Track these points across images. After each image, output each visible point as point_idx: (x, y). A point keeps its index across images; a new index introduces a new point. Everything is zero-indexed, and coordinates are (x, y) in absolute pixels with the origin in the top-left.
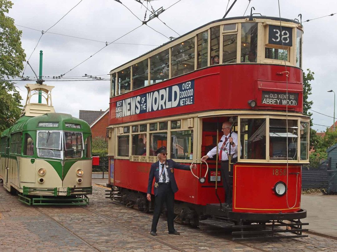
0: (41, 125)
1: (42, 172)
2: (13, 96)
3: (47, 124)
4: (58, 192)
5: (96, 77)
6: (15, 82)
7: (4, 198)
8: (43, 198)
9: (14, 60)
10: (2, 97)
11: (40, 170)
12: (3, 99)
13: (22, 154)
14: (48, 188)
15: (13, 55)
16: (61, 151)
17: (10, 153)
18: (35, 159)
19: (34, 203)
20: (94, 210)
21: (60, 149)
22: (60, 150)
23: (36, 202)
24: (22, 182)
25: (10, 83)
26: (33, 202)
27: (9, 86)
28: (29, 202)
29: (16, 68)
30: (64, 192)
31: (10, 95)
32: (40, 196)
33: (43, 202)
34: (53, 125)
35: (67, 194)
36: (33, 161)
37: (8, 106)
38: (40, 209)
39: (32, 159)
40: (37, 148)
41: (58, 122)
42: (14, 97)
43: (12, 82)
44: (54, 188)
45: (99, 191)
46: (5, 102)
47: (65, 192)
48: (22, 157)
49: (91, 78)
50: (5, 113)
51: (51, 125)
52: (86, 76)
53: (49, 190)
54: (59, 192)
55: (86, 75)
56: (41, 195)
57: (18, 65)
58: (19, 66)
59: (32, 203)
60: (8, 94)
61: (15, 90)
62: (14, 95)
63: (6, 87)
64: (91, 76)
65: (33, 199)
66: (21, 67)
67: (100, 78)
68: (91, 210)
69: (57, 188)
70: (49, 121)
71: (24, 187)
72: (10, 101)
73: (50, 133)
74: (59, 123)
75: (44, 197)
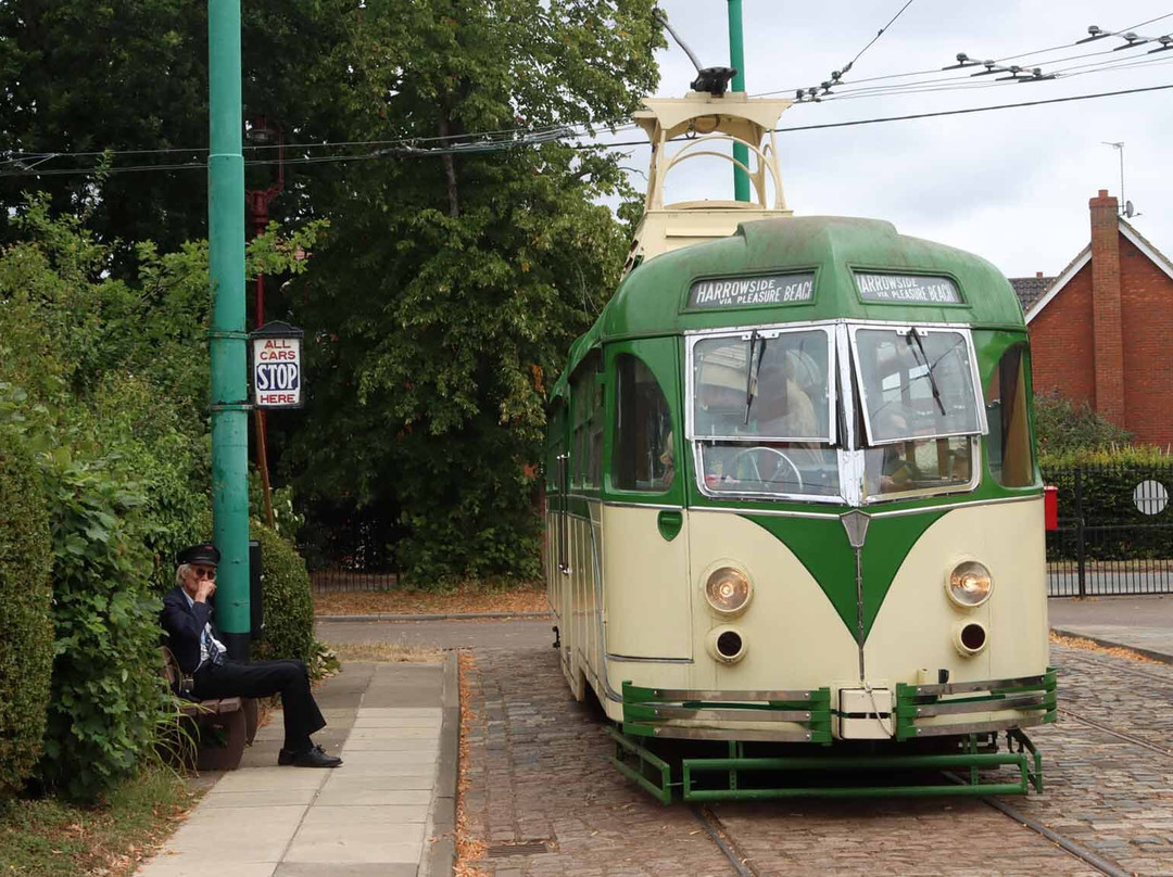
0: (707, 294)
1: (727, 591)
2: (615, 217)
3: (744, 287)
4: (835, 718)
5: (1014, 69)
6: (623, 150)
7: (547, 743)
8: (746, 756)
9: (610, 44)
10: (568, 225)
11: (719, 576)
12: (570, 231)
13: (609, 488)
14: (774, 693)
15: (606, 23)
16: (840, 452)
17: (572, 486)
18: (684, 512)
19: (694, 787)
20: (1076, 830)
21: (833, 440)
22: (835, 447)
23: (703, 779)
24: (617, 657)
25: (603, 155)
26: (687, 780)
27: (599, 171)
28: (660, 785)
29: (626, 83)
30: (873, 716)
31: (603, 213)
32: (726, 743)
33: (748, 778)
34: (782, 294)
35: (897, 728)
36: (670, 526)
37: (597, 266)
38: (733, 825)
39: (662, 514)
40: (689, 442)
41: (808, 272)
42: (624, 222)
43: (609, 150)
44: (812, 692)
45: (1082, 677)
46: (579, 244)
47: (884, 715)
48: (609, 500)
49: (990, 72)
50: (583, 302)
51: (766, 292)
52: (962, 66)
53: (779, 705)
54: (841, 714)
55: (962, 58)
56: (731, 738)
57: (632, 69)
58: (637, 72)
59: (677, 791)
60: (590, 205)
61: (625, 190)
62: (621, 214)
63: (586, 178)
64: (989, 65)
65: (684, 761)
66: (646, 76)
67: (1037, 71)
68: (1060, 830)
69: (825, 692)
70: (757, 266)
71: (627, 686)
72: (606, 241)
73: (764, 340)
74: (818, 272)
75: (752, 748)
